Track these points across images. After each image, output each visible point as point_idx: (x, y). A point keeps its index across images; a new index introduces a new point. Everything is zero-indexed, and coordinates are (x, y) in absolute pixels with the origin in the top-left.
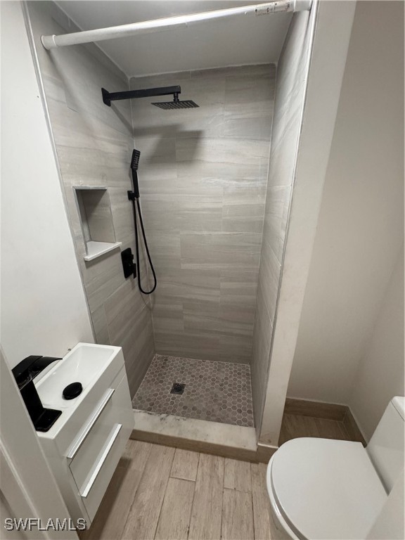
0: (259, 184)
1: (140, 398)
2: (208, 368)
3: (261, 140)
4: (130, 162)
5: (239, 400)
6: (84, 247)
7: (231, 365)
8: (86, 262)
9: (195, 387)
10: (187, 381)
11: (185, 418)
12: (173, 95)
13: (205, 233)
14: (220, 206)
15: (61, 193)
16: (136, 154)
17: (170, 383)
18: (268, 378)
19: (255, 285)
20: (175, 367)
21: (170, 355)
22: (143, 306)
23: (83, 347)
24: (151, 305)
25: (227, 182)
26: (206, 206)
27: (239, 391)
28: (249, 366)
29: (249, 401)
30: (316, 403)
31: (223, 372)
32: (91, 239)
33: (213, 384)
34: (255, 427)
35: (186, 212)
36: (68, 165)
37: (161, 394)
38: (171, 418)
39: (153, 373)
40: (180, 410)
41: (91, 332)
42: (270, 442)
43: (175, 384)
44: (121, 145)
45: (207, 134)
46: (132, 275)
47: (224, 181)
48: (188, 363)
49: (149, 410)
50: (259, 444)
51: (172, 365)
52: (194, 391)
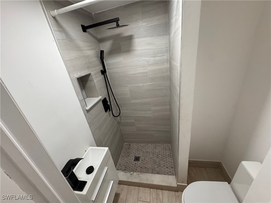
0: (165, 57)
1: (120, 165)
2: (150, 148)
3: (163, 35)
4: (100, 56)
5: (167, 162)
6: (85, 104)
7: (161, 145)
8: (86, 110)
9: (145, 157)
10: (140, 155)
11: (142, 173)
12: (116, 22)
13: (141, 85)
14: (147, 71)
15: (71, 82)
16: (102, 52)
17: (133, 156)
18: (178, 154)
19: (168, 107)
20: (134, 148)
21: (132, 143)
22: (116, 122)
23: (91, 149)
24: (119, 121)
25: (148, 58)
26: (139, 71)
27: (166, 158)
28: (170, 145)
29: (171, 162)
30: (204, 161)
31: (158, 149)
32: (87, 97)
33: (153, 155)
34: (175, 175)
35: (130, 76)
36: (72, 68)
37: (129, 162)
38: (135, 174)
39: (124, 152)
40: (139, 169)
41: (94, 141)
42: (183, 182)
43: (135, 157)
44: (94, 49)
45: (135, 36)
46: (109, 110)
47: (147, 58)
48: (141, 146)
49: (125, 170)
50: (178, 184)
51: (133, 147)
52: (144, 159)
